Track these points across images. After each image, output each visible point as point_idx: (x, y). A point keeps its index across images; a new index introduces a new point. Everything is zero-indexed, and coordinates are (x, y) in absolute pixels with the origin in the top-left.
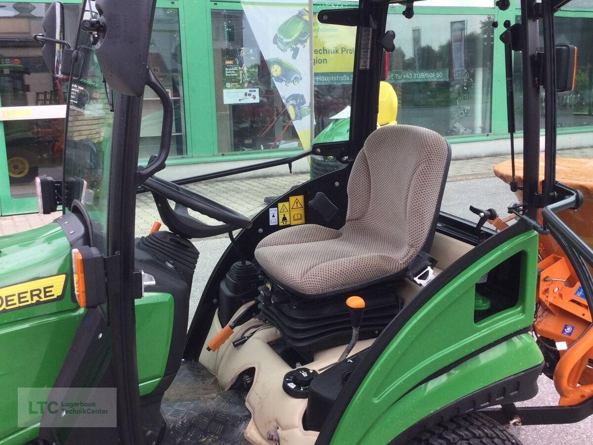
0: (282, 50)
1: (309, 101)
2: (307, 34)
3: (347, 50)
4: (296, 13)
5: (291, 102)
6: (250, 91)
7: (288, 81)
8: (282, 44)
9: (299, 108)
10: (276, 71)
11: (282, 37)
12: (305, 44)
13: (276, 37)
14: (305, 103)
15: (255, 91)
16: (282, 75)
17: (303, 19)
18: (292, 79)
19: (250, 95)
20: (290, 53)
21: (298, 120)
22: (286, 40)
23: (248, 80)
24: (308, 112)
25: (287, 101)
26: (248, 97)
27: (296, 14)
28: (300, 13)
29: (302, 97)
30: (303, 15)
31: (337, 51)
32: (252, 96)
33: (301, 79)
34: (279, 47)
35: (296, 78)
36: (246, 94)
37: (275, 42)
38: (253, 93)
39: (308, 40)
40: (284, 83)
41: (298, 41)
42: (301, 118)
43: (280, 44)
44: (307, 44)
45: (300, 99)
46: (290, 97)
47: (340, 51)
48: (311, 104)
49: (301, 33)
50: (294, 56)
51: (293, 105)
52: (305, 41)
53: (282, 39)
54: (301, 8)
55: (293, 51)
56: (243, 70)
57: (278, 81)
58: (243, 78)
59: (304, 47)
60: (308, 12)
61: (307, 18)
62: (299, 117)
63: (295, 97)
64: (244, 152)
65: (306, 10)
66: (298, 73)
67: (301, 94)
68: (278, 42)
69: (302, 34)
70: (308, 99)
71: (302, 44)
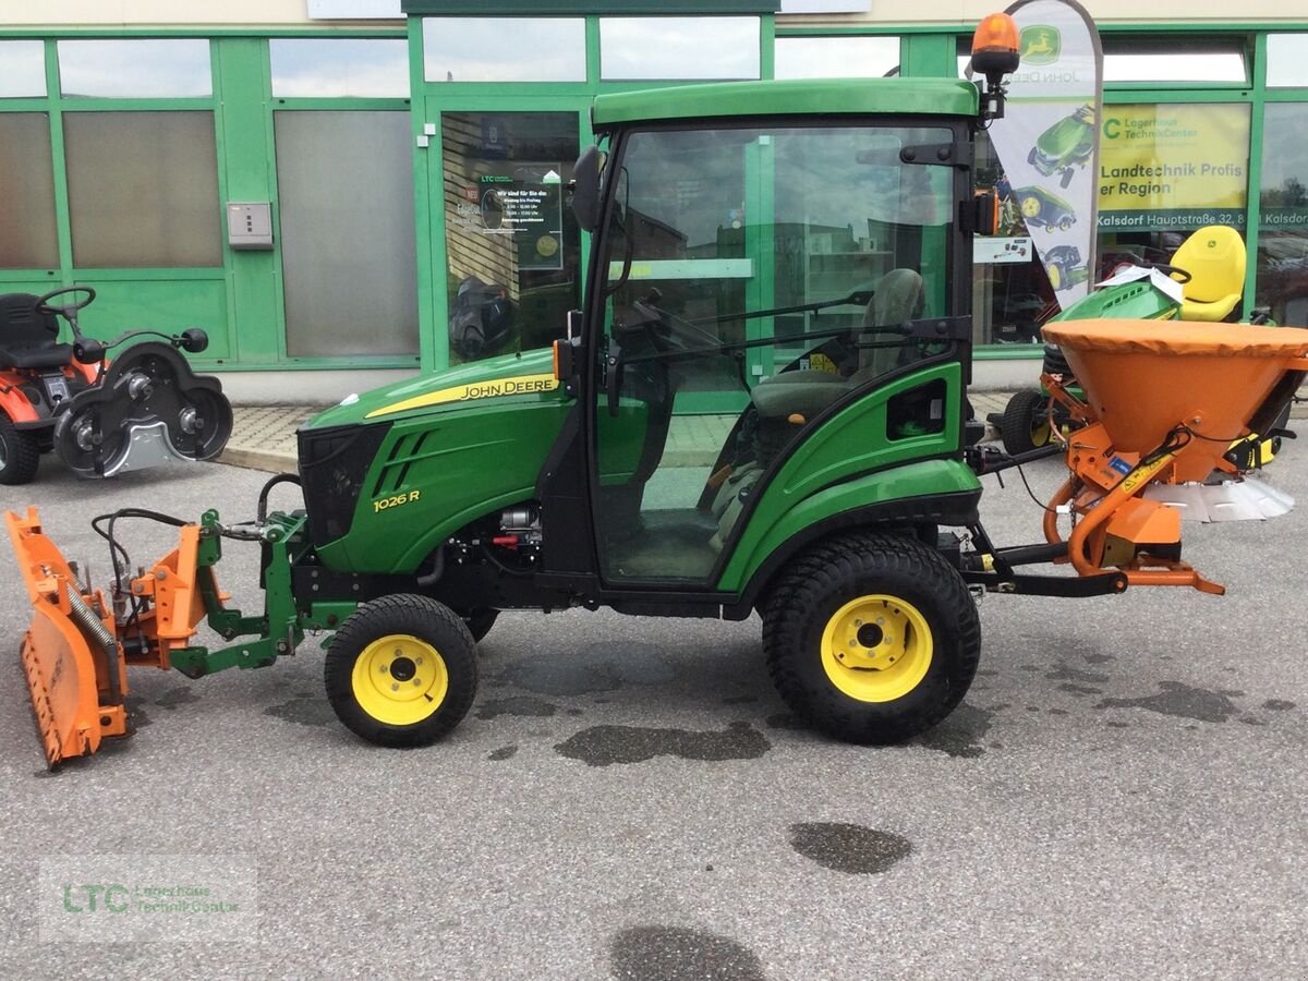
0: (1043, 174)
1: (1087, 258)
2: (1090, 146)
3: (1214, 169)
4: (1073, 112)
5: (1055, 259)
6: (1015, 242)
7: (1051, 223)
8: (1044, 162)
9: (1068, 270)
10: (1031, 207)
11: (1044, 152)
12: (1086, 163)
13: (1034, 152)
14: (1078, 261)
15: (1025, 241)
16: (1040, 215)
17: (1083, 122)
18: (1059, 221)
19: (1014, 248)
20: (1057, 177)
21: (1065, 290)
22: (1050, 157)
23: (1014, 222)
24: (1084, 276)
25: (1048, 258)
26: (1010, 251)
27: (1071, 114)
28: (1079, 112)
29: (1074, 251)
30: (1084, 115)
31: (1191, 171)
32: (1018, 250)
33: (1075, 221)
34: (1037, 169)
35: (1065, 220)
36: (1007, 248)
37: (1031, 161)
38: (1020, 246)
39: (1091, 157)
40: (1044, 227)
41: (1074, 158)
42: (1070, 287)
43: (1040, 163)
44: (1089, 163)
45: (1070, 255)
46: (1052, 251)
47: (1198, 170)
48: (1089, 262)
49: (1079, 145)
50: (1065, 184)
51: (1057, 264)
52: (1086, 158)
53: (1044, 156)
54: (1080, 105)
55: (1061, 176)
56: (1005, 206)
57: (1033, 225)
58: (1004, 219)
59: (1083, 168)
60: (1093, 110)
61: (1090, 120)
62: (1067, 284)
63: (1062, 251)
64: (999, 346)
65: (1089, 108)
66: (1069, 212)
67: (1072, 246)
68: (1037, 161)
69: (1081, 147)
70: (1085, 254)
71: (1079, 164)
